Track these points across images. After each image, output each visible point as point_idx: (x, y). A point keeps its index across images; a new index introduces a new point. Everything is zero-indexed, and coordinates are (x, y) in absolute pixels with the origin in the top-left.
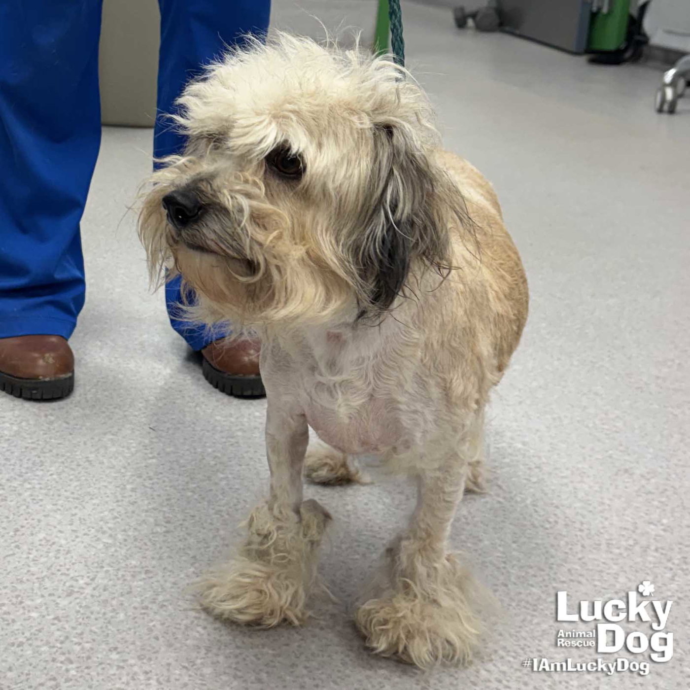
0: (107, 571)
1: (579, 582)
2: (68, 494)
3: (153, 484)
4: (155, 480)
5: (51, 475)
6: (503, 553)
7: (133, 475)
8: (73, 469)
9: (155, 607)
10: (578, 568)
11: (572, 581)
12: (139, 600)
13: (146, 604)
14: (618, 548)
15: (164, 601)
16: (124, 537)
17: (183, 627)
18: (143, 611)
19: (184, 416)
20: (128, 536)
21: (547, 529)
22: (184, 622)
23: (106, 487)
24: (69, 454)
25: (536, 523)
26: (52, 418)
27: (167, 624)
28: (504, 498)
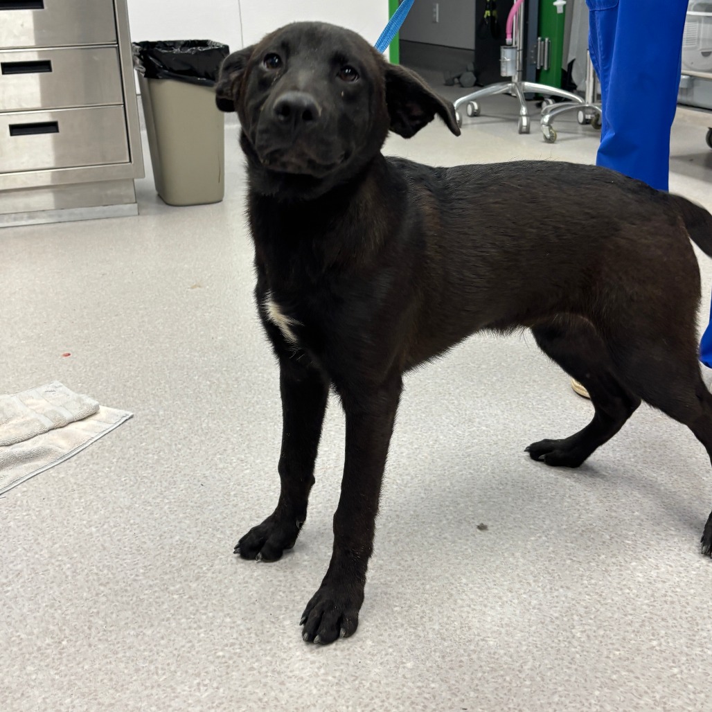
0: (221, 559)
1: (520, 527)
2: (192, 504)
3: (248, 489)
4: (249, 486)
5: (182, 490)
6: (472, 511)
7: (234, 484)
8: (195, 485)
9: (252, 581)
10: (519, 516)
11: (516, 526)
12: (242, 577)
13: (246, 579)
14: (546, 499)
15: (257, 576)
16: (231, 532)
17: (270, 594)
18: (245, 585)
19: (267, 433)
20: (233, 531)
21: (501, 489)
22: (271, 590)
23: (217, 495)
24: (192, 473)
25: (494, 486)
26: (180, 446)
27: (260, 592)
28: (474, 469)
